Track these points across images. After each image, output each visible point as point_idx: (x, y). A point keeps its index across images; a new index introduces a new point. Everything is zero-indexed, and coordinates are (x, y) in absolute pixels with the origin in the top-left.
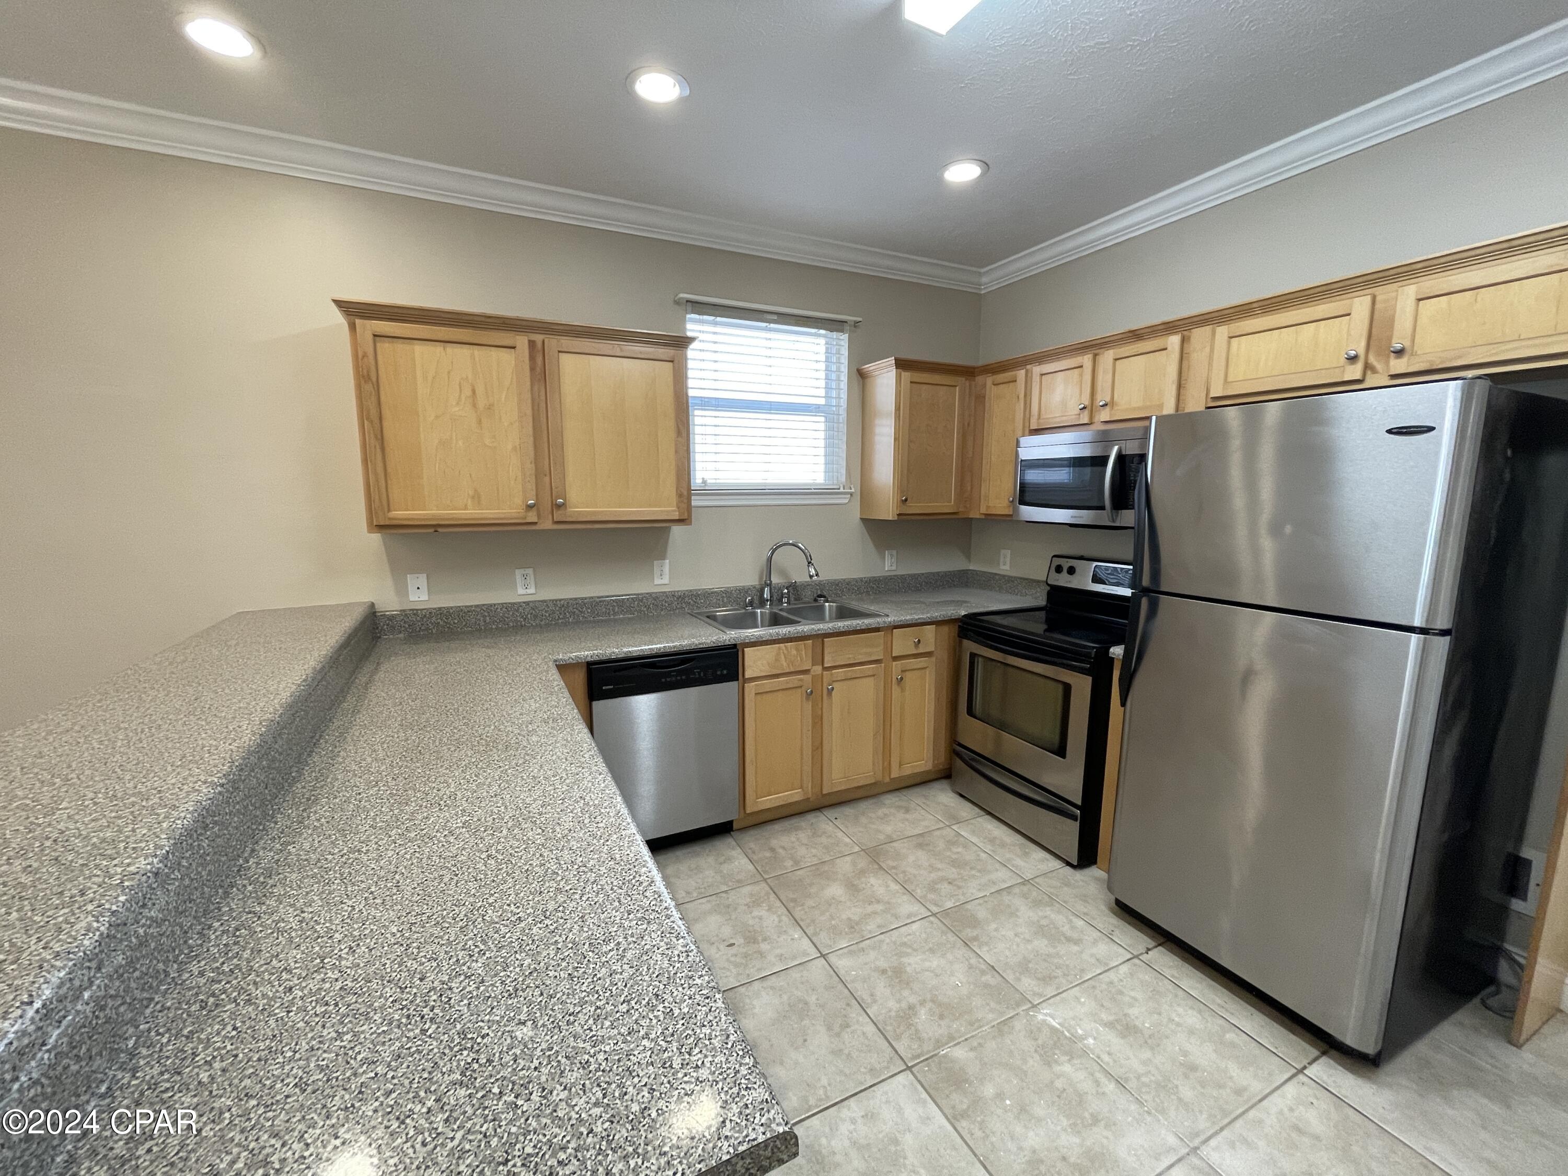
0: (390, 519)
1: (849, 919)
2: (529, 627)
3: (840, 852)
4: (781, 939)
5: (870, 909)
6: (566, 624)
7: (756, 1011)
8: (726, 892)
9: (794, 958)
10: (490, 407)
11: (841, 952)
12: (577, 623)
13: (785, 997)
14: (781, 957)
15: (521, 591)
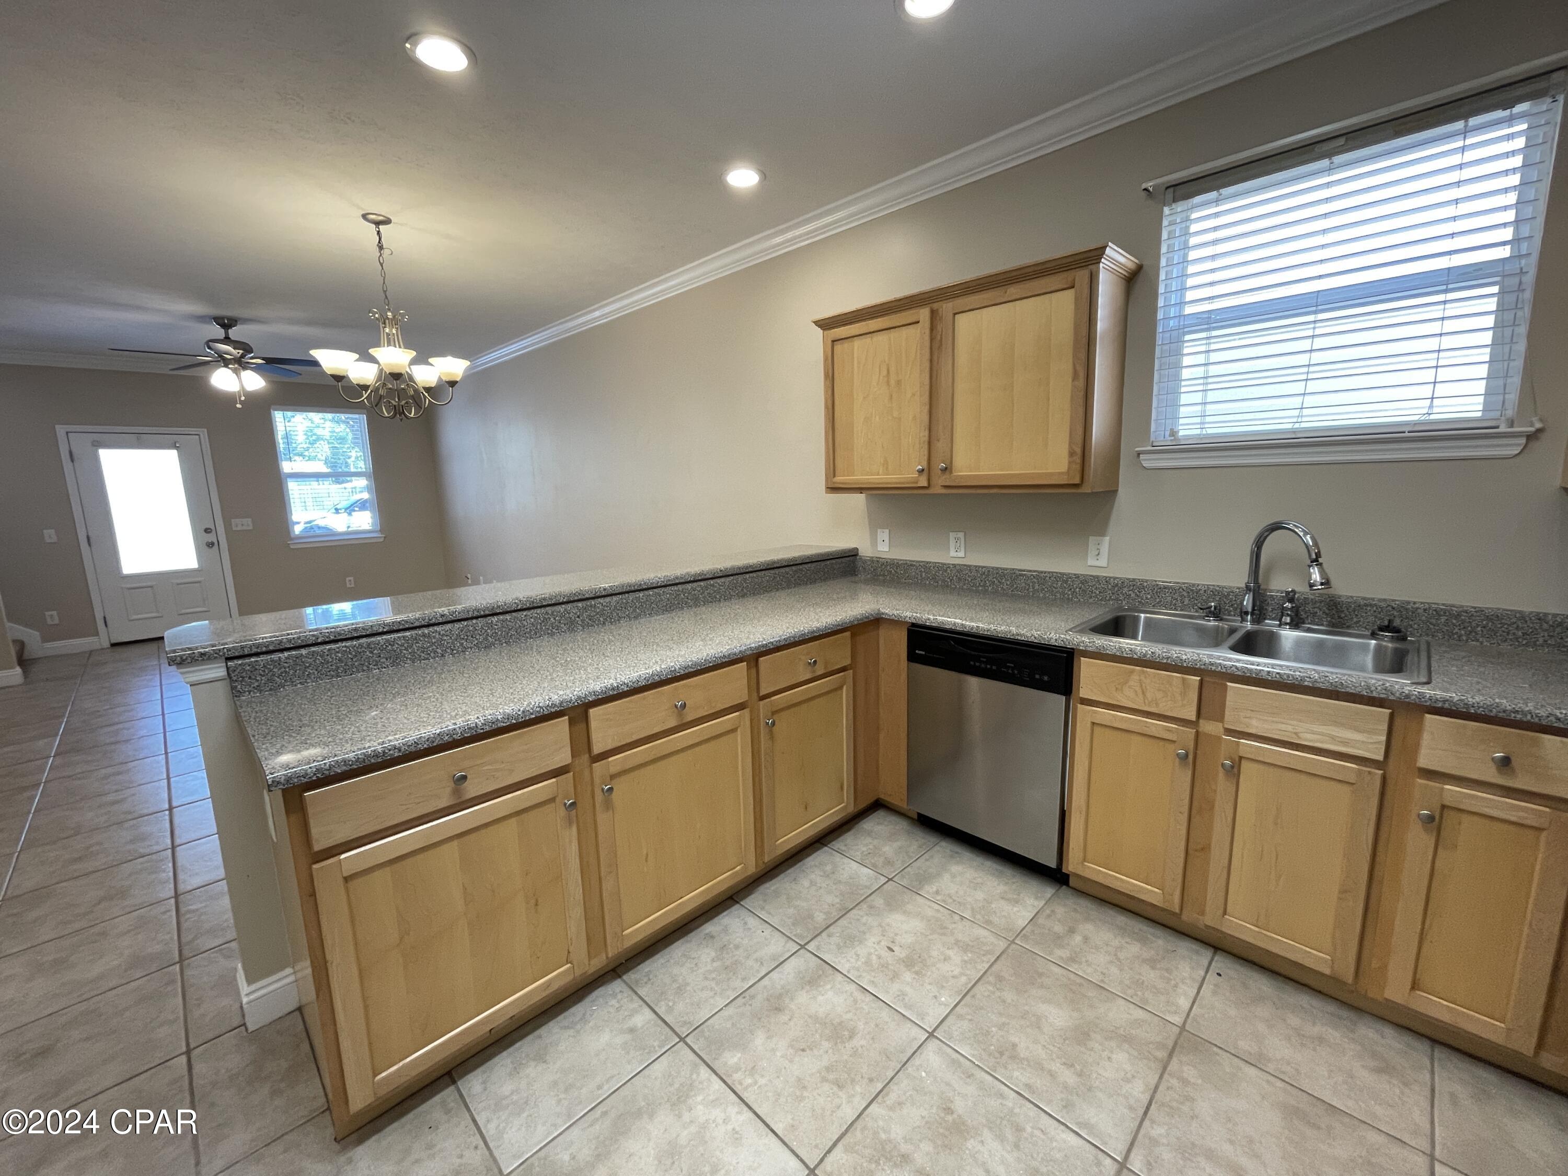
0: (834, 483)
1: (1014, 1046)
2: (954, 589)
3: (1146, 1001)
4: (929, 987)
5: (1056, 1066)
6: (985, 592)
7: (820, 998)
8: (962, 918)
9: (909, 1007)
10: (899, 383)
11: (949, 1051)
12: (995, 592)
13: (849, 1016)
14: (902, 995)
15: (953, 553)
